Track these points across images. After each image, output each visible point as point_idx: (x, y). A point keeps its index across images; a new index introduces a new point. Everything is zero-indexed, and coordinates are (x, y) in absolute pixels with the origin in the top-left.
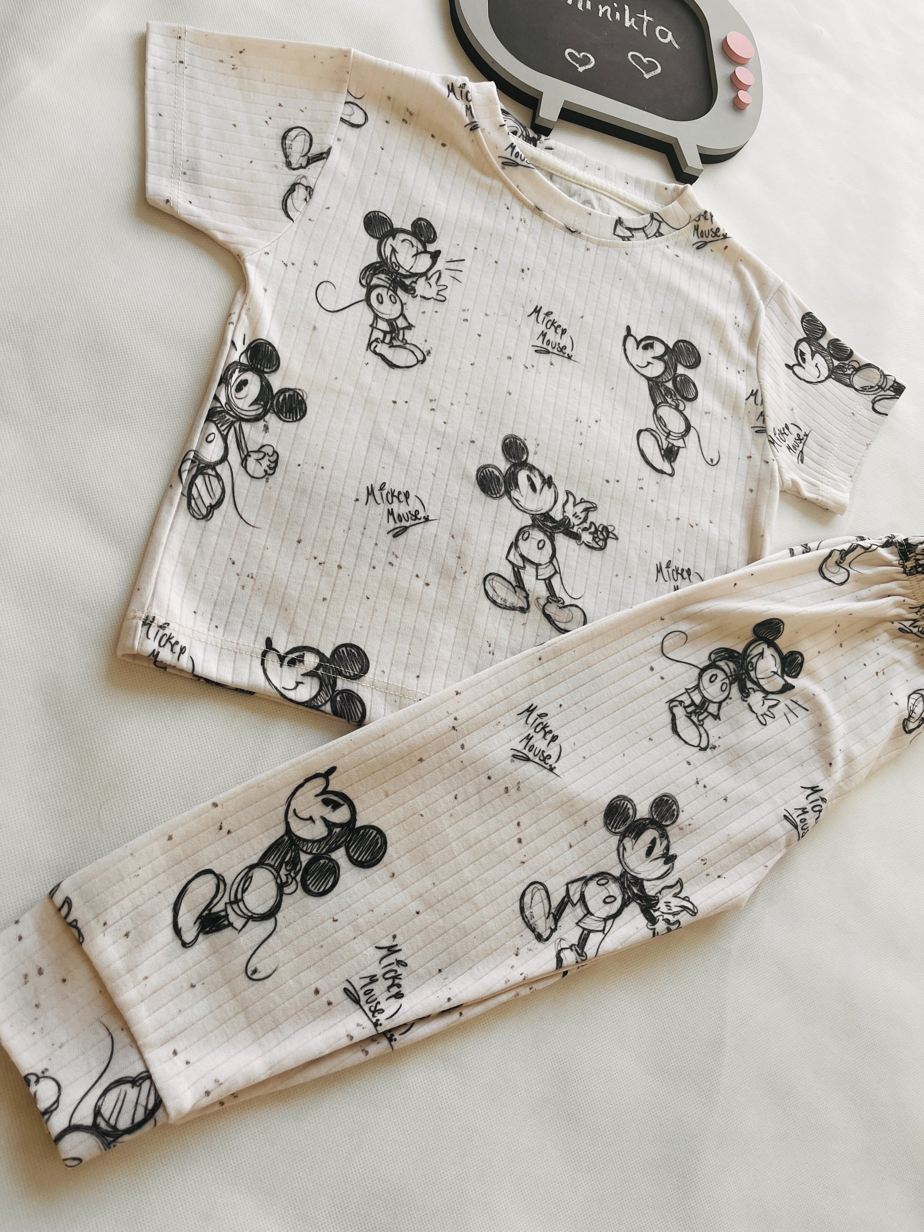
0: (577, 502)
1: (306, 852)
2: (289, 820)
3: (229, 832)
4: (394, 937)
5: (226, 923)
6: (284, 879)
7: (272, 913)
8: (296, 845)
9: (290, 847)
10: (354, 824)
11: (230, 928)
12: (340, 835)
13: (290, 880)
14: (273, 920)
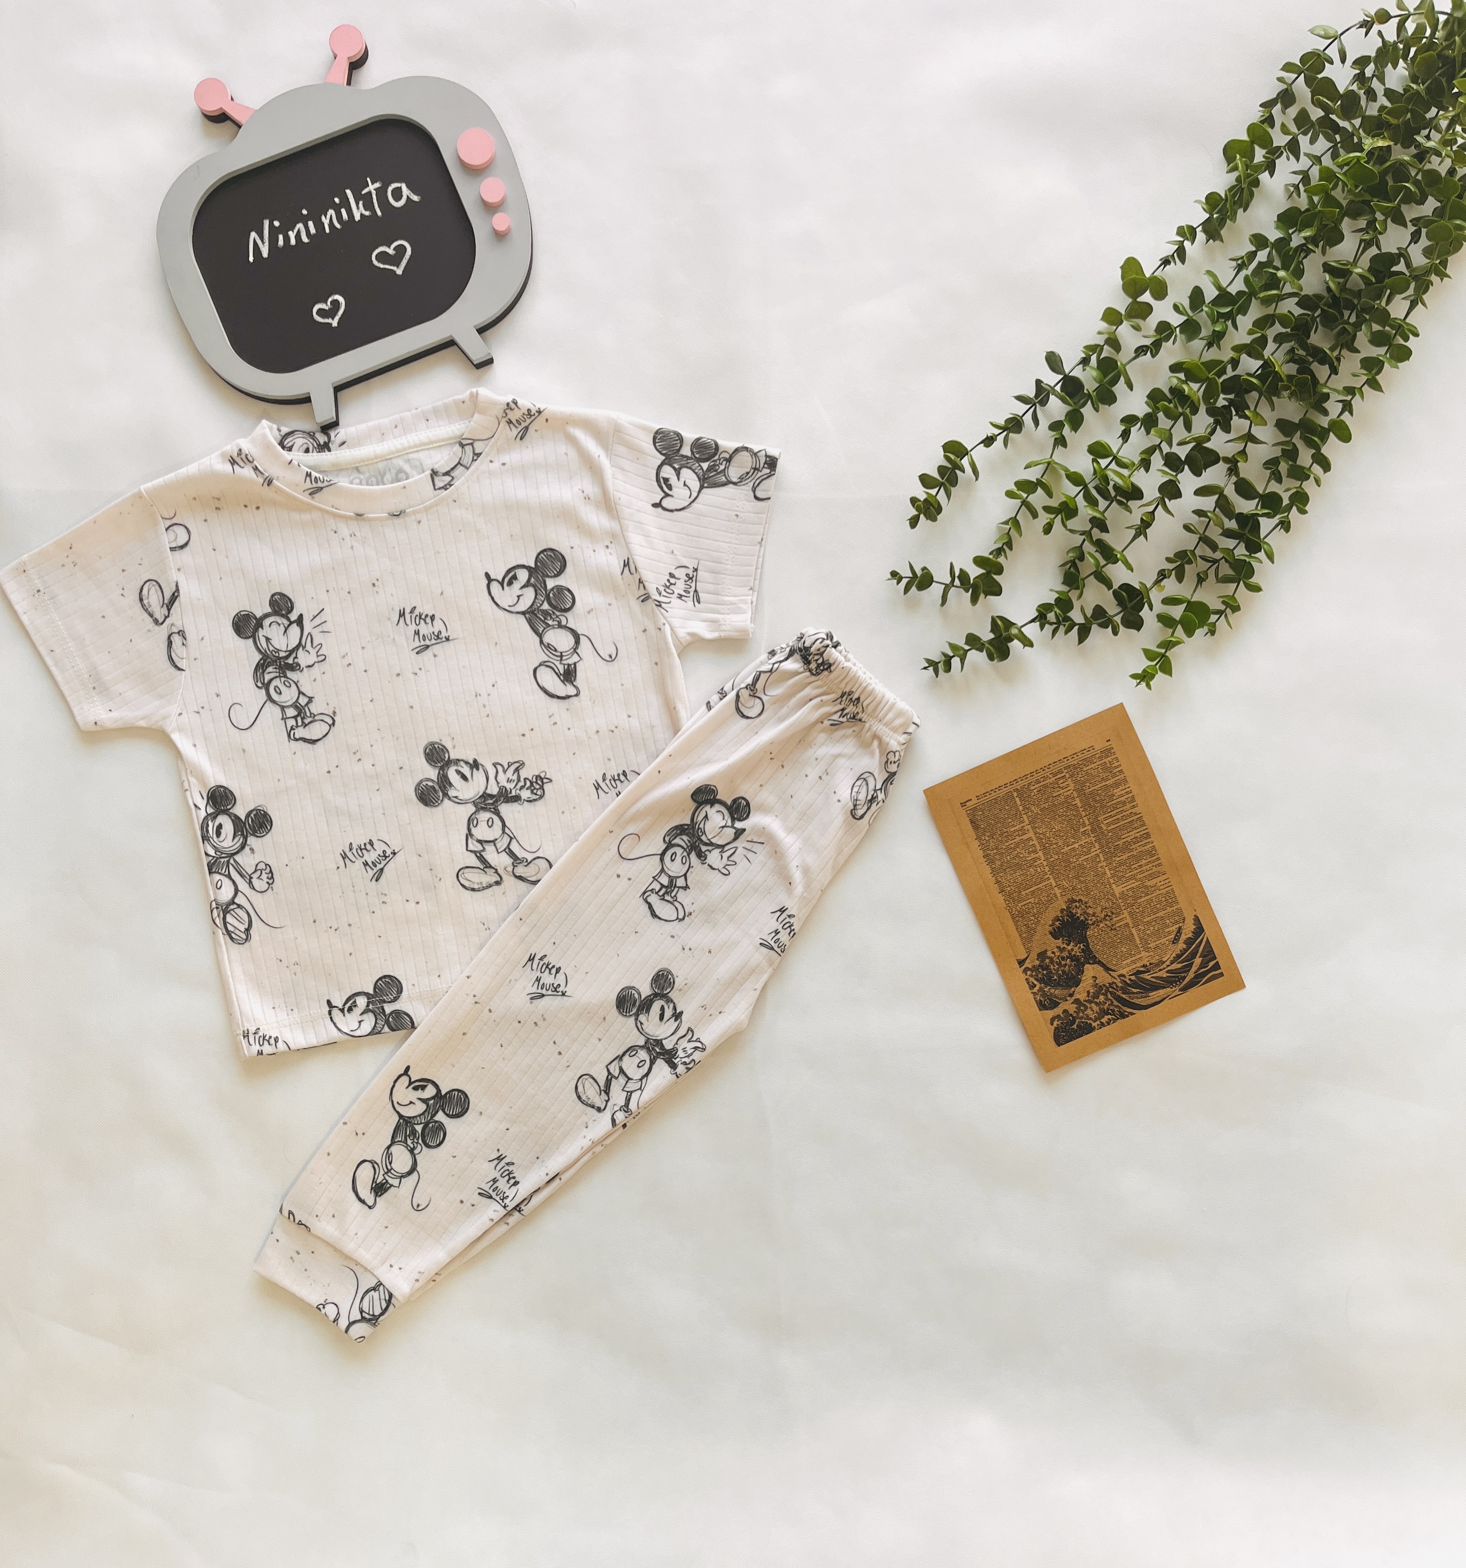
0: (506, 768)
1: (418, 1124)
2: (398, 1110)
3: (363, 1134)
4: (498, 1150)
5: (388, 1186)
6: (412, 1146)
7: (414, 1169)
8: (410, 1122)
9: (407, 1125)
10: (441, 1094)
11: (392, 1188)
12: (435, 1105)
13: (416, 1145)
14: (416, 1172)
